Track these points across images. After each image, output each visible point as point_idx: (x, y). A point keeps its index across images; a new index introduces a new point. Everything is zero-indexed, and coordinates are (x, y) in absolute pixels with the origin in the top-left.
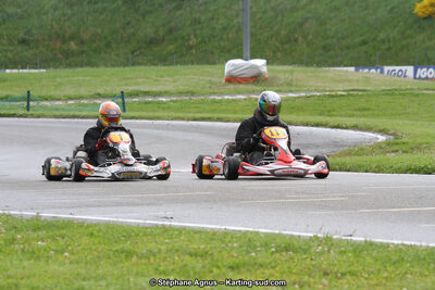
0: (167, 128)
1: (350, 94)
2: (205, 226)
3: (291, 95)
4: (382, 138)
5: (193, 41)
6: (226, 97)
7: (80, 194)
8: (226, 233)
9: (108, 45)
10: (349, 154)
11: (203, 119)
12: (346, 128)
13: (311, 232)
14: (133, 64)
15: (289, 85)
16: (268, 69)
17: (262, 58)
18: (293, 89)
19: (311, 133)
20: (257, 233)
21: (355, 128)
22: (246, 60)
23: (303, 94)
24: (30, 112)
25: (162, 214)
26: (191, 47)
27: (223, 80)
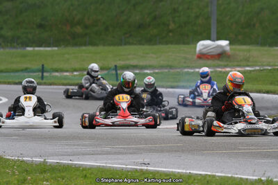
2: (174, 170)
3: (248, 68)
5: (172, 26)
6: (197, 70)
7: (78, 145)
8: (190, 176)
9: (107, 29)
13: (256, 176)
14: (125, 44)
15: (247, 61)
16: (231, 49)
17: (226, 39)
18: (249, 64)
19: (263, 98)
20: (214, 176)
22: (214, 41)
23: (257, 68)
24: (44, 81)
25: (141, 161)
26: (170, 31)
27: (195, 57)
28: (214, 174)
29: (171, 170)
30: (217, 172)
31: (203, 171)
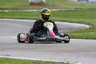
0: (8, 21)
1: (76, 10)
4: (88, 26)
6: (30, 10)
10: (75, 32)
11: (21, 19)
12: (75, 22)
15: (53, 6)
18: (55, 8)
19: (61, 24)
21: (78, 22)
23: (58, 10)
25: (6, 54)
27: (29, 4)
28: (41, 60)
29: (21, 58)
30: (43, 59)
31: (36, 58)
